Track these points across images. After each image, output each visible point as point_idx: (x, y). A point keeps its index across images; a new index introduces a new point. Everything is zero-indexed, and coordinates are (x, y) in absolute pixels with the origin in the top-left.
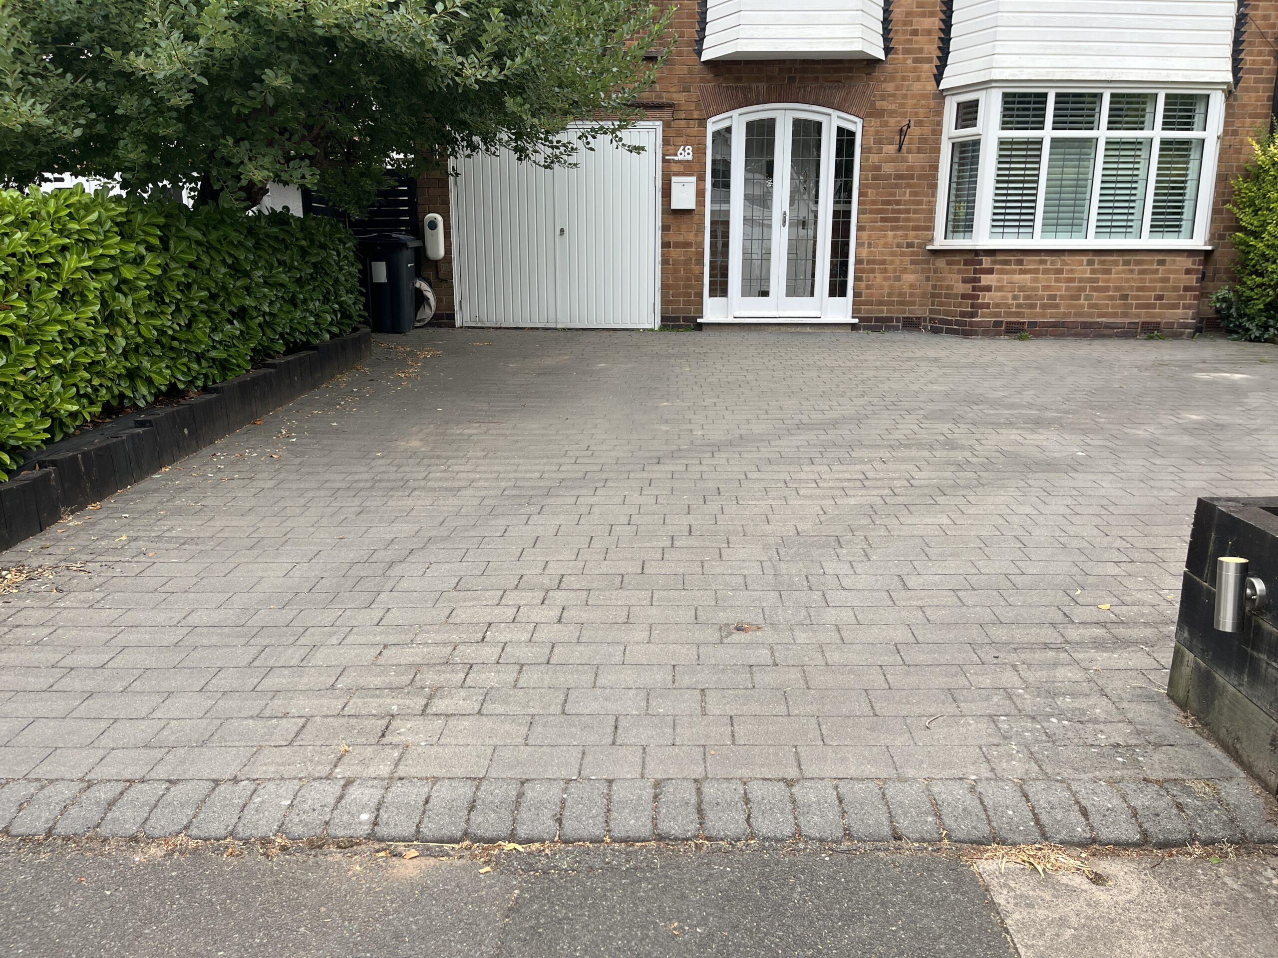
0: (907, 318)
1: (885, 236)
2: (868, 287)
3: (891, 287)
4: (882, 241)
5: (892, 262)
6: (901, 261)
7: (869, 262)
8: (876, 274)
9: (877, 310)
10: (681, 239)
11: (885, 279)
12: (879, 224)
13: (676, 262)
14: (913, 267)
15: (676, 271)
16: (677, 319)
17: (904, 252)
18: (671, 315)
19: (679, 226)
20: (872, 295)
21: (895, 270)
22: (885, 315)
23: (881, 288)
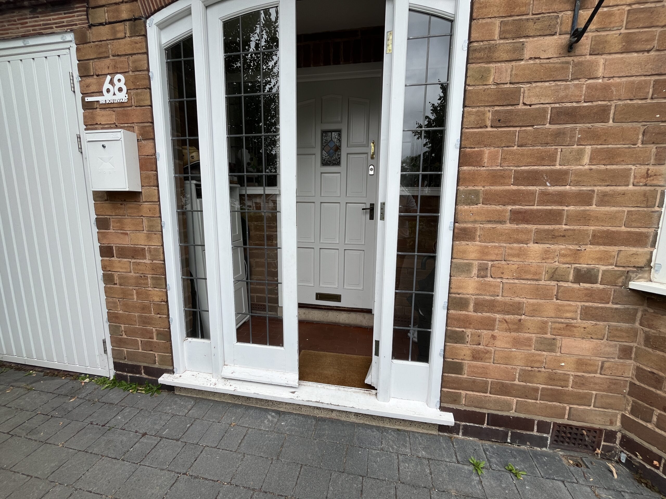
0: (566, 426)
1: (521, 254)
2: (476, 356)
3: (530, 361)
4: (515, 263)
5: (535, 311)
6: (558, 309)
7: (479, 306)
8: (496, 333)
9: (497, 402)
10: (126, 242)
11: (517, 343)
12: (508, 225)
13: (124, 280)
14: (589, 324)
15: (125, 294)
16: (135, 369)
17: (567, 290)
18: (126, 362)
19: (120, 221)
20: (485, 372)
21: (543, 328)
22: (512, 413)
23: (508, 359)
